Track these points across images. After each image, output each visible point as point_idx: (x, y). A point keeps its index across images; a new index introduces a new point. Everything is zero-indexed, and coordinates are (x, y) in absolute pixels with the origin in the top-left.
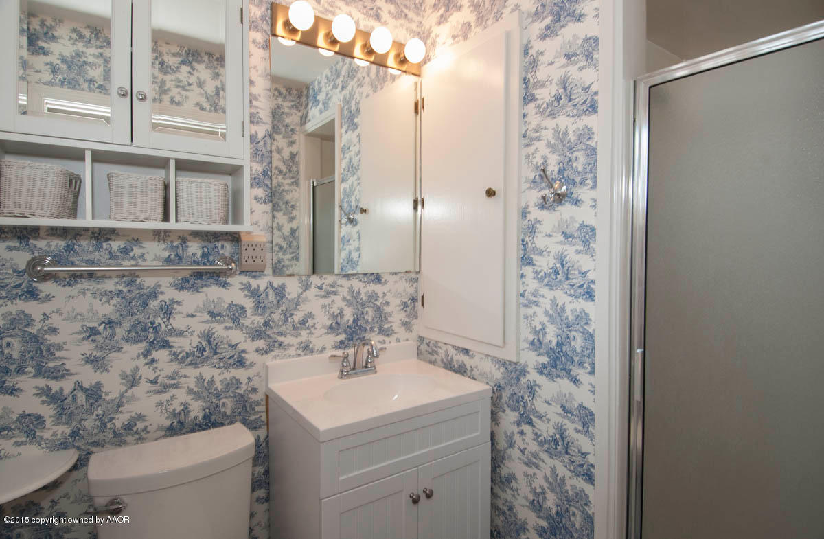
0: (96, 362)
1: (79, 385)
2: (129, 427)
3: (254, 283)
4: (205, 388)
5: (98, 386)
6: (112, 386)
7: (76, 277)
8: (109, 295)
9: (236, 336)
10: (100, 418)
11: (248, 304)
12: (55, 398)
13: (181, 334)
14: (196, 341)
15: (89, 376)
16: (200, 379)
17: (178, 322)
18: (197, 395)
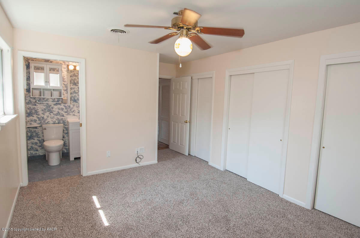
0: (43, 114)
1: (41, 117)
2: (48, 123)
3: (65, 105)
4: (58, 119)
5: (43, 117)
6: (45, 117)
7: (41, 103)
8: (45, 106)
9: (62, 112)
10: (44, 121)
11: (64, 108)
12: (38, 118)
13: (54, 111)
14: (56, 112)
15: (42, 116)
16: (57, 118)
17: (54, 110)
18: (57, 120)
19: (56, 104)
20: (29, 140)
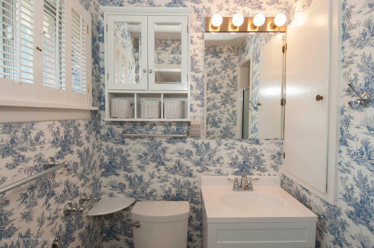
0: (141, 168)
1: (136, 175)
2: (151, 193)
3: (196, 141)
4: (177, 183)
5: (142, 176)
6: (146, 178)
7: (136, 137)
8: (145, 144)
9: (189, 163)
10: (142, 188)
11: (194, 150)
12: (129, 179)
13: (168, 160)
14: (174, 164)
15: (139, 173)
16: (175, 179)
17: (168, 156)
18: (174, 186)
19: (172, 140)
20: (107, 241)
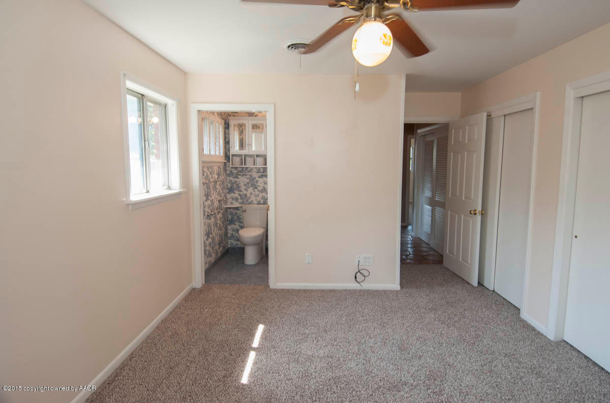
0: (246, 190)
2: (251, 202)
6: (248, 195)
7: (243, 175)
8: (248, 178)
10: (246, 200)
12: (240, 195)
13: (259, 186)
15: (245, 192)
17: (259, 184)
18: (262, 199)
20: (230, 225)
